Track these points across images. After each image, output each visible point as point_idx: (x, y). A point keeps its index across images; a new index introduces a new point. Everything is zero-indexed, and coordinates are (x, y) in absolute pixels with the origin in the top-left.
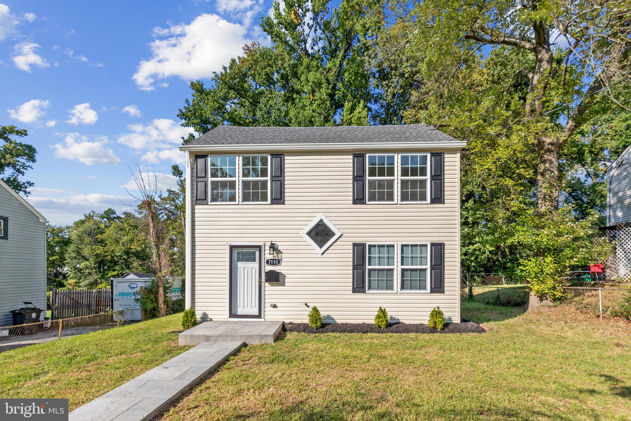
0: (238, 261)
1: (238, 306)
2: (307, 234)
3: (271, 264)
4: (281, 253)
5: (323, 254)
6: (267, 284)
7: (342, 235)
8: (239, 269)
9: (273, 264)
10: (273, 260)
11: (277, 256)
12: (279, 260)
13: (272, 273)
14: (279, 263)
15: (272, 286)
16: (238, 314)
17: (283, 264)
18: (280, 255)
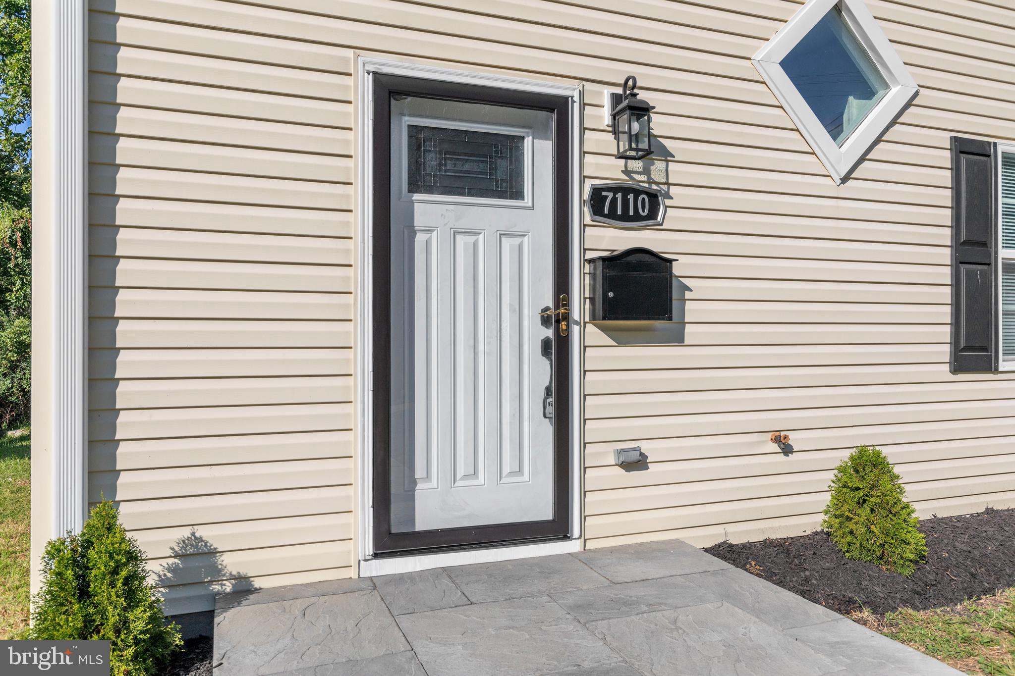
0: (415, 186)
1: (419, 472)
2: (783, 64)
3: (612, 215)
4: (666, 155)
5: (845, 179)
6: (594, 334)
7: (916, 94)
8: (420, 238)
9: (625, 217)
10: (625, 190)
11: (646, 171)
12: (654, 197)
13: (641, 266)
14: (653, 215)
15: (621, 343)
16: (420, 526)
17: (670, 216)
18: (658, 166)
